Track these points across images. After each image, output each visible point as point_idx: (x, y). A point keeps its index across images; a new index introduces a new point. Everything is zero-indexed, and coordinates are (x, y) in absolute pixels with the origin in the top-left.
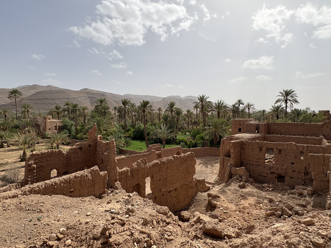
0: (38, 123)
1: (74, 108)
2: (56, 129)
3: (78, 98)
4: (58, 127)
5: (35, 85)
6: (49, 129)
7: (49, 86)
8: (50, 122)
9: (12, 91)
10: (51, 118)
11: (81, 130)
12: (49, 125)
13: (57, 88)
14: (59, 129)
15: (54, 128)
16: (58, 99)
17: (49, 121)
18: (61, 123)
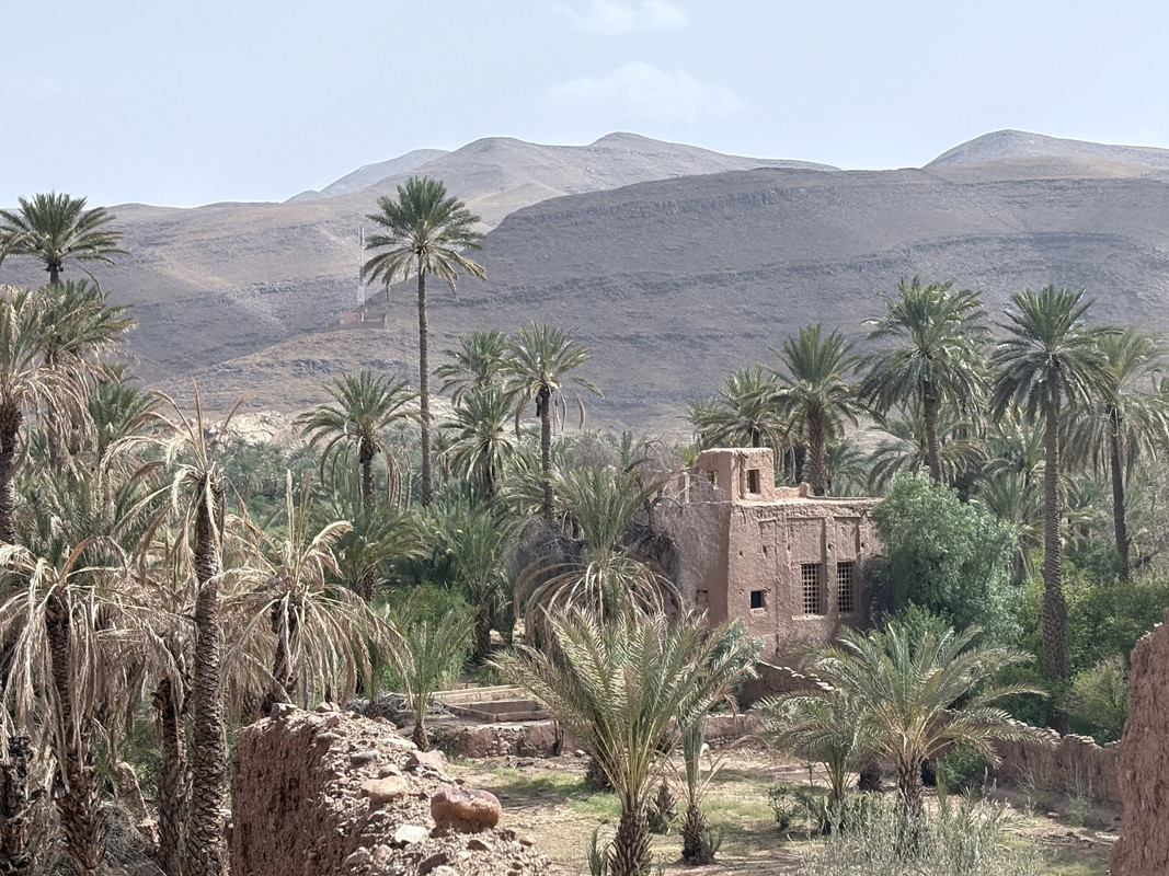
0: (664, 522)
1: (1038, 346)
2: (815, 605)
3: (916, 255)
4: (833, 581)
5: (487, 145)
6: (757, 599)
7: (613, 145)
8: (760, 511)
9: (396, 201)
10: (767, 478)
11: (1098, 619)
12: (753, 548)
13: (692, 154)
14: (845, 603)
15: (797, 585)
16: (710, 279)
17: (751, 501)
18: (867, 529)
